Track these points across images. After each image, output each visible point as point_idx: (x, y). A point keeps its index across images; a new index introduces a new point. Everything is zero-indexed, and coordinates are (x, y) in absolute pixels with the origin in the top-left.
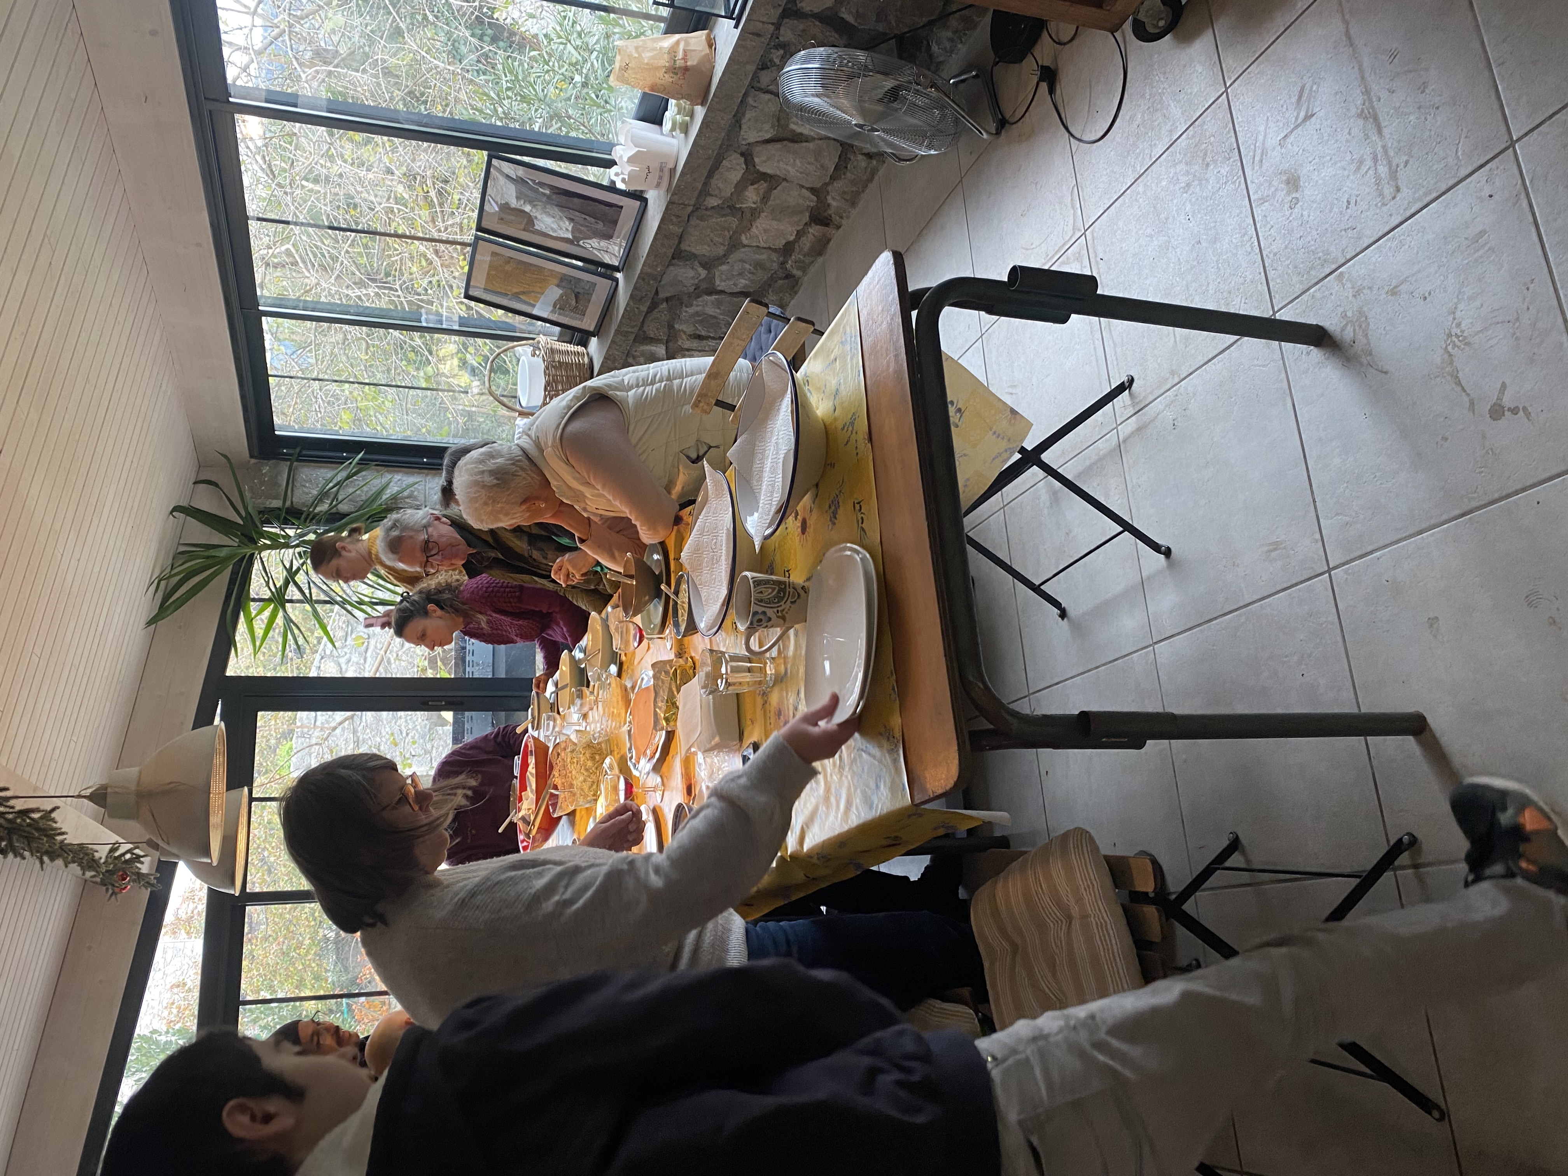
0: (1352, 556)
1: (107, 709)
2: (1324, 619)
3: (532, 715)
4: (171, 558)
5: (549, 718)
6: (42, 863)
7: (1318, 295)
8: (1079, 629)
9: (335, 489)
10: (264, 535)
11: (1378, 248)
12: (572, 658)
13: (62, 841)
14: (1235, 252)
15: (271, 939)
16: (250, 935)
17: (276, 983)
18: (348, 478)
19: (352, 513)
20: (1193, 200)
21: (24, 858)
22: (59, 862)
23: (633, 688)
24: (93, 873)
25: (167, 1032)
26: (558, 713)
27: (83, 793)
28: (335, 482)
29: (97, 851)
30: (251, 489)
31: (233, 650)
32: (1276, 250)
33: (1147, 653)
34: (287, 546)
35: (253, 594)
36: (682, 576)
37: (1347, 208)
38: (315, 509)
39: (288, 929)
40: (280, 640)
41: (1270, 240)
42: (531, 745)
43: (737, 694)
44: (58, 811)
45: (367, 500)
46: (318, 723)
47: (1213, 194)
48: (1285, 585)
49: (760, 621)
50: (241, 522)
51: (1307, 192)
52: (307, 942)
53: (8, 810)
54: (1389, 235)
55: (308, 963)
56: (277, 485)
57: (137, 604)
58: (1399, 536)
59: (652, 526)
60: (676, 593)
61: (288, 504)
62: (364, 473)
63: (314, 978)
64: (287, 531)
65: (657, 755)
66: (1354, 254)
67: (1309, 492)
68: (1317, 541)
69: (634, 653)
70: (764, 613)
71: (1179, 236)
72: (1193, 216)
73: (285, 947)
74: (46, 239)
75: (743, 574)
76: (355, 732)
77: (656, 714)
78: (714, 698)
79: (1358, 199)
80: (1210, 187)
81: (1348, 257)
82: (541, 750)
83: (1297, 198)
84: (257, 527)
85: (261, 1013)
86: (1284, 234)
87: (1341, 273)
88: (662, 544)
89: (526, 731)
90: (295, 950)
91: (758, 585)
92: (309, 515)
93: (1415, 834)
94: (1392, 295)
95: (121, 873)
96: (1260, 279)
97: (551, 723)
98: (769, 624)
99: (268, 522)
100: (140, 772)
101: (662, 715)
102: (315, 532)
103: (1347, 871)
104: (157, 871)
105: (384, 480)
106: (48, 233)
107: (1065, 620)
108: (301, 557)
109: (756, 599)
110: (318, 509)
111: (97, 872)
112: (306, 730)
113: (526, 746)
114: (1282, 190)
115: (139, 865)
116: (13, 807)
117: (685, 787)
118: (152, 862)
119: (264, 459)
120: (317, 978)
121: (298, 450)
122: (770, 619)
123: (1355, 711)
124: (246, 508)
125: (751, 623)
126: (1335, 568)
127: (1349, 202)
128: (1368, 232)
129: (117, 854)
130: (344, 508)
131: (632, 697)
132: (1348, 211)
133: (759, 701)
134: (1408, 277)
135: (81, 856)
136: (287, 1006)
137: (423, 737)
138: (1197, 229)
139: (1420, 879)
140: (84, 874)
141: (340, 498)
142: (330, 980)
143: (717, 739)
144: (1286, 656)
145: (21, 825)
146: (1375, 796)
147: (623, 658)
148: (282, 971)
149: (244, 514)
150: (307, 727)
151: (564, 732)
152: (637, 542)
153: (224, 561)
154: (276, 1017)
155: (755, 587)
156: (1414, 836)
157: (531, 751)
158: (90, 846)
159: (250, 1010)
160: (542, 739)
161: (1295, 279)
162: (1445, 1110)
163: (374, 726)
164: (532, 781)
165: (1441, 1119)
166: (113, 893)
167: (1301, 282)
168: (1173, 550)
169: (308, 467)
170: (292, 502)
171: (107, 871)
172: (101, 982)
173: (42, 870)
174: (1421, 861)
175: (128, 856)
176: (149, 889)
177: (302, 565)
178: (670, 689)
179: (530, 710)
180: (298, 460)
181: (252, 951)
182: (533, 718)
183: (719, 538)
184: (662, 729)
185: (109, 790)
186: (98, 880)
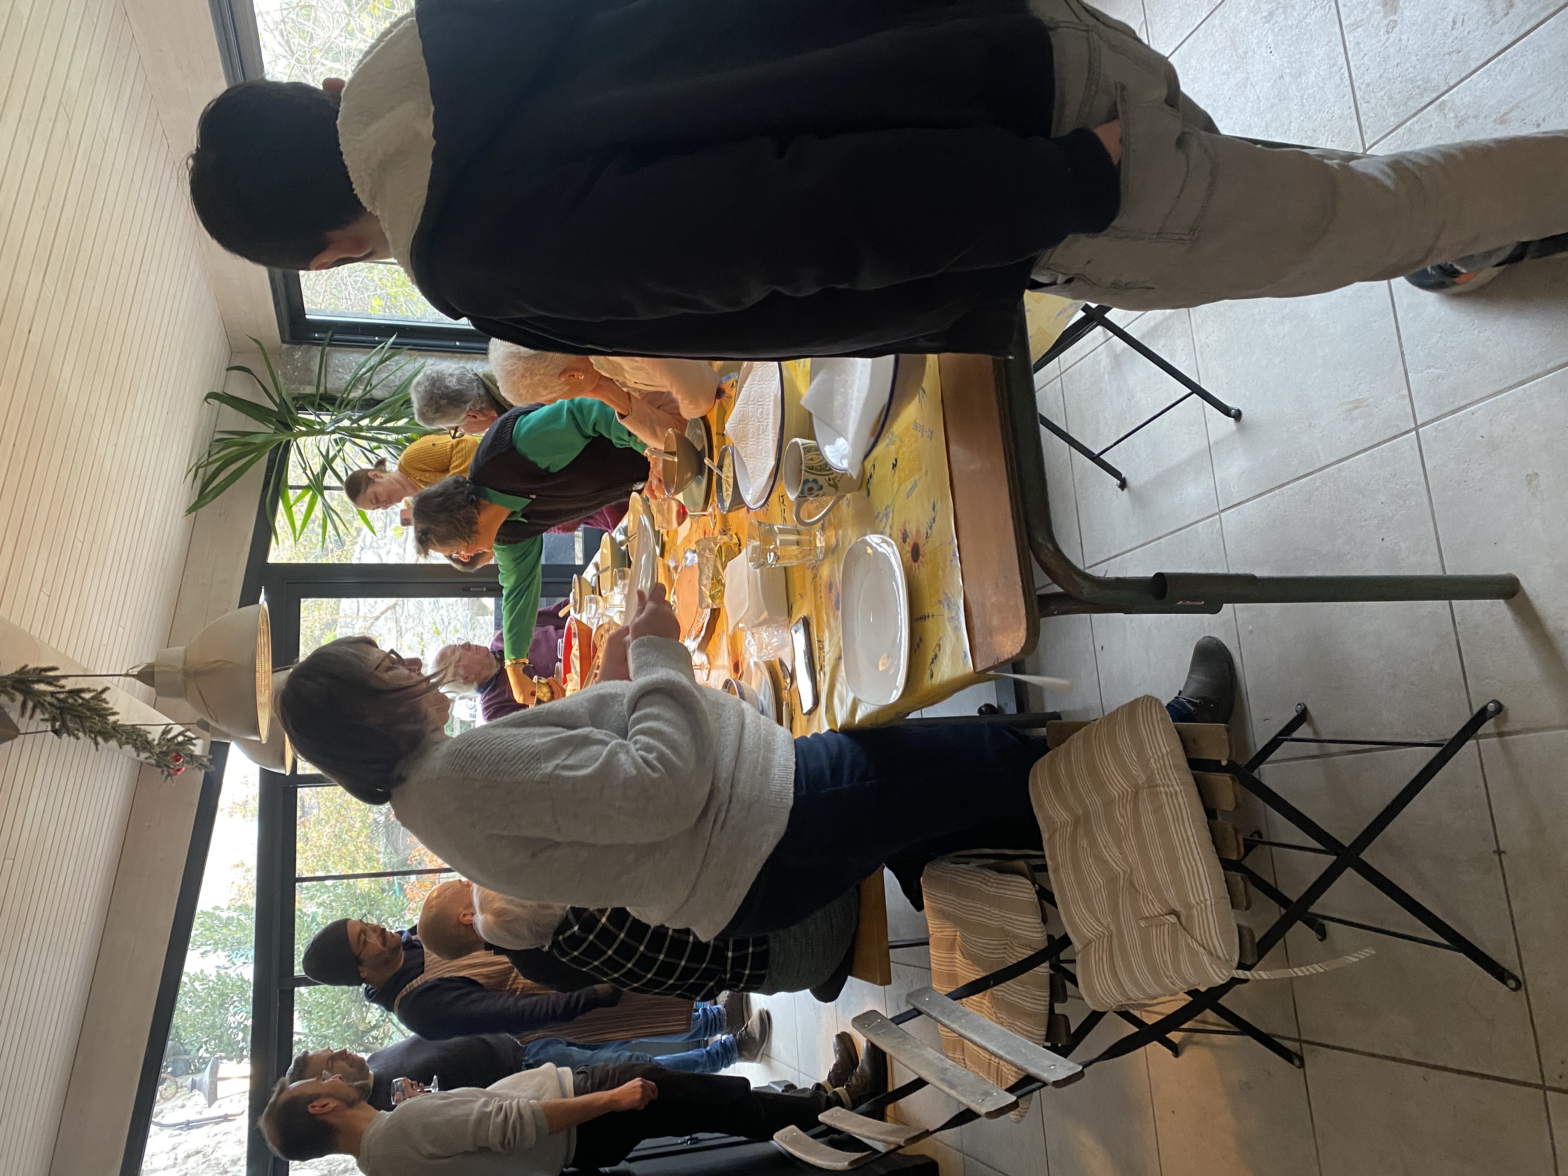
0: (1444, 412)
1: (152, 598)
2: (1409, 480)
3: (574, 598)
4: (207, 444)
5: (591, 601)
6: (97, 744)
7: (1417, 128)
8: (1140, 500)
9: (368, 374)
10: (297, 422)
11: (1486, 72)
12: (613, 540)
13: (115, 722)
14: (1321, 85)
15: (323, 822)
16: (303, 819)
17: (330, 863)
18: (382, 362)
19: (386, 399)
20: (1276, 30)
21: (78, 738)
22: (113, 743)
23: (676, 568)
24: (148, 755)
25: (229, 909)
26: (600, 595)
27: (130, 672)
28: (368, 367)
29: (150, 733)
30: (284, 375)
31: (273, 537)
32: (1368, 81)
33: (1212, 522)
34: (322, 432)
35: (290, 482)
36: (726, 449)
37: (1453, 28)
38: (348, 395)
39: (339, 813)
40: (320, 531)
41: (1363, 69)
42: (575, 628)
43: (785, 568)
44: (108, 692)
45: (401, 385)
46: (361, 613)
47: (1300, 21)
48: (1367, 446)
49: (811, 489)
50: (276, 409)
51: (1407, 13)
52: (358, 825)
53: (59, 689)
54: (1500, 57)
55: (359, 844)
56: (309, 370)
57: (176, 492)
58: (1498, 388)
59: (694, 401)
60: (720, 467)
61: (322, 390)
62: (396, 358)
63: (367, 859)
64: (323, 417)
65: (703, 634)
66: (1458, 79)
67: (1397, 344)
68: (1404, 397)
69: (676, 532)
70: (815, 481)
71: (1259, 71)
72: (1275, 49)
73: (337, 830)
74: (62, 108)
75: (794, 440)
76: (397, 621)
77: (701, 591)
78: (761, 573)
79: (1466, 18)
80: (1295, 14)
81: (1451, 84)
82: (585, 632)
83: (1395, 21)
84: (292, 413)
85: (317, 890)
86: (1380, 62)
87: (1443, 102)
88: (704, 418)
89: (568, 614)
90: (346, 833)
91: (809, 452)
92: (343, 401)
93: (1502, 702)
94: (1501, 123)
95: (174, 754)
96: (1350, 113)
97: (594, 606)
98: (820, 493)
99: (303, 408)
100: (186, 651)
101: (708, 593)
102: (350, 419)
103: (1426, 740)
104: (210, 753)
105: (417, 365)
106: (63, 101)
107: (1126, 490)
108: (337, 444)
109: (806, 467)
110: (352, 395)
111: (151, 753)
112: (348, 620)
113: (569, 628)
114: (1378, 13)
115: (192, 747)
116: (63, 687)
117: (732, 664)
118: (204, 745)
119: (294, 343)
120: (369, 859)
121: (329, 334)
122: (821, 488)
123: (1440, 573)
124: (280, 394)
125: (802, 492)
126: (1423, 425)
127: (1454, 22)
128: (1475, 55)
129: (169, 736)
130: (377, 393)
131: (676, 577)
132: (1454, 32)
133: (809, 575)
134: (1519, 103)
135: (135, 737)
136: (342, 884)
137: (465, 626)
138: (1278, 62)
139: (1504, 747)
140: (138, 755)
141: (374, 383)
142: (382, 861)
143: (765, 614)
144: (1366, 520)
145: (72, 705)
146: (1459, 662)
147: (666, 538)
148: (335, 852)
149: (278, 401)
150: (349, 616)
151: (607, 613)
152: (678, 417)
153: (259, 449)
154: (331, 894)
155: (805, 454)
156: (1500, 704)
157: (575, 634)
158: (143, 727)
159: (307, 888)
160: (584, 621)
161: (1390, 111)
162: (1521, 980)
163: (416, 616)
164: (576, 664)
165: (1517, 988)
166: (169, 775)
167: (1396, 115)
168: (1243, 412)
169: (340, 352)
170: (326, 388)
171: (161, 752)
172: (161, 859)
173: (97, 750)
174: (1505, 729)
175: (180, 738)
176: (203, 771)
177: (339, 451)
178: (715, 567)
179: (571, 595)
180: (329, 345)
181: (305, 834)
182: (575, 602)
183: (765, 407)
184: (708, 607)
185: (156, 669)
186: (153, 761)
